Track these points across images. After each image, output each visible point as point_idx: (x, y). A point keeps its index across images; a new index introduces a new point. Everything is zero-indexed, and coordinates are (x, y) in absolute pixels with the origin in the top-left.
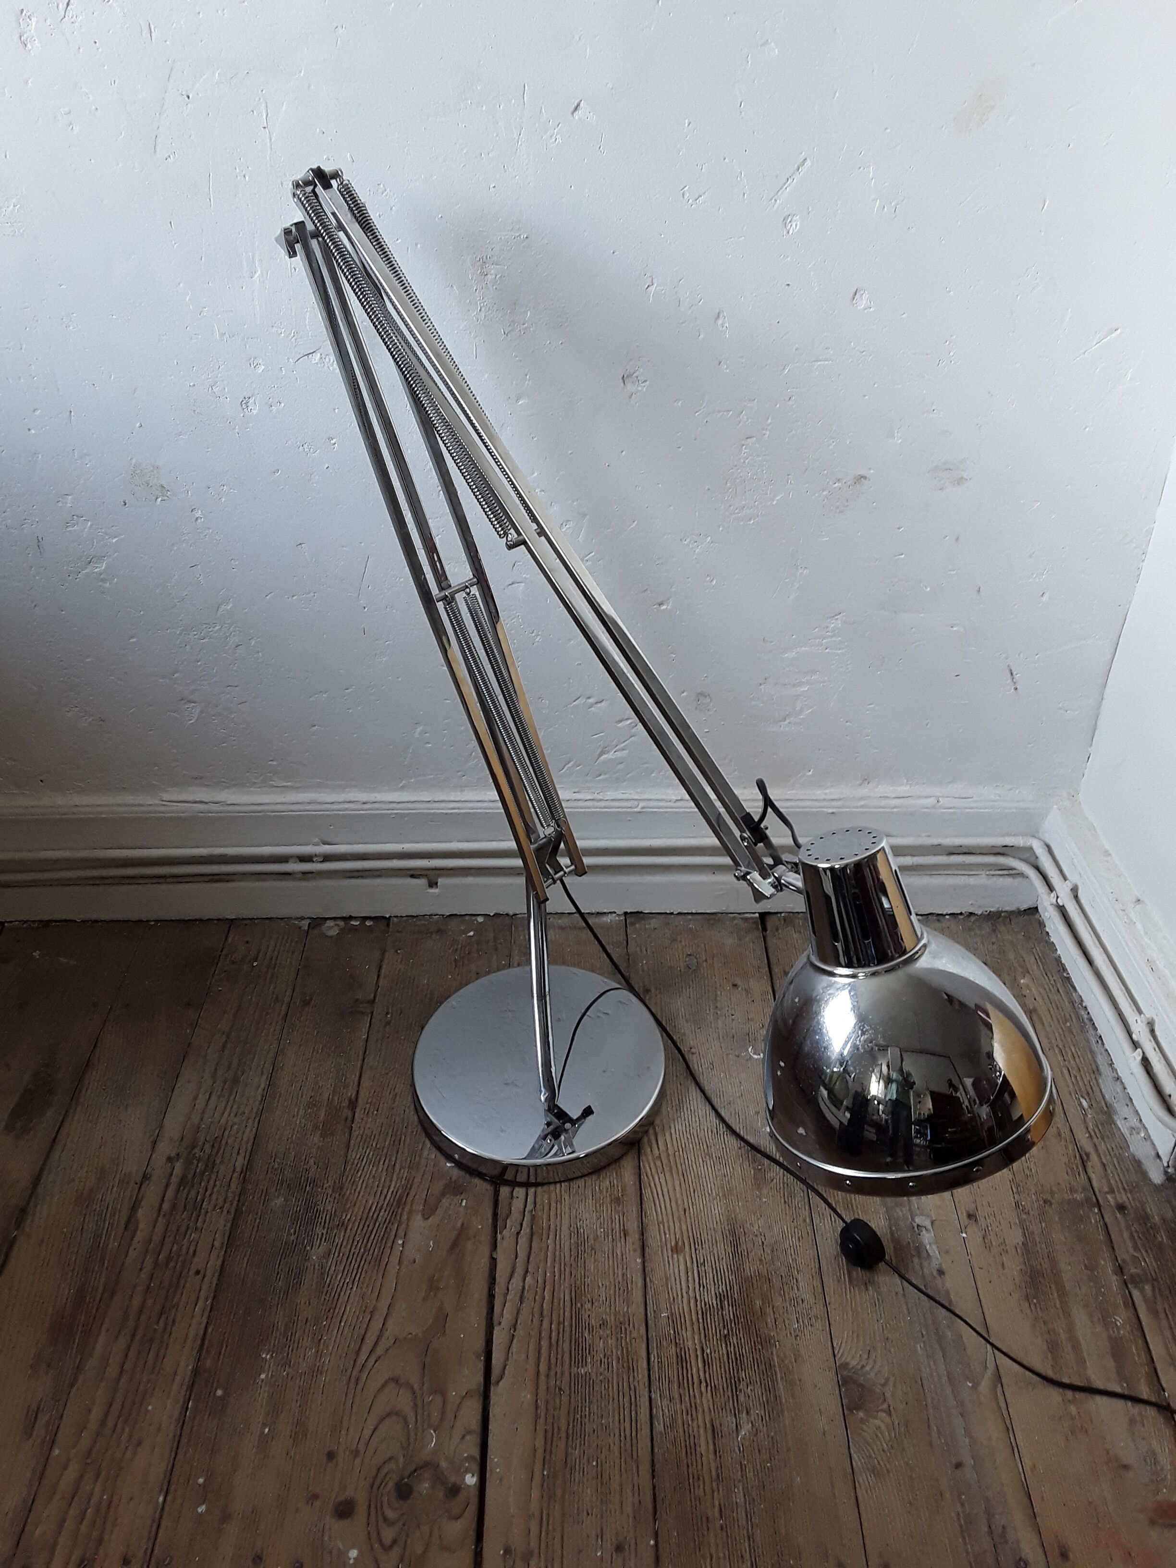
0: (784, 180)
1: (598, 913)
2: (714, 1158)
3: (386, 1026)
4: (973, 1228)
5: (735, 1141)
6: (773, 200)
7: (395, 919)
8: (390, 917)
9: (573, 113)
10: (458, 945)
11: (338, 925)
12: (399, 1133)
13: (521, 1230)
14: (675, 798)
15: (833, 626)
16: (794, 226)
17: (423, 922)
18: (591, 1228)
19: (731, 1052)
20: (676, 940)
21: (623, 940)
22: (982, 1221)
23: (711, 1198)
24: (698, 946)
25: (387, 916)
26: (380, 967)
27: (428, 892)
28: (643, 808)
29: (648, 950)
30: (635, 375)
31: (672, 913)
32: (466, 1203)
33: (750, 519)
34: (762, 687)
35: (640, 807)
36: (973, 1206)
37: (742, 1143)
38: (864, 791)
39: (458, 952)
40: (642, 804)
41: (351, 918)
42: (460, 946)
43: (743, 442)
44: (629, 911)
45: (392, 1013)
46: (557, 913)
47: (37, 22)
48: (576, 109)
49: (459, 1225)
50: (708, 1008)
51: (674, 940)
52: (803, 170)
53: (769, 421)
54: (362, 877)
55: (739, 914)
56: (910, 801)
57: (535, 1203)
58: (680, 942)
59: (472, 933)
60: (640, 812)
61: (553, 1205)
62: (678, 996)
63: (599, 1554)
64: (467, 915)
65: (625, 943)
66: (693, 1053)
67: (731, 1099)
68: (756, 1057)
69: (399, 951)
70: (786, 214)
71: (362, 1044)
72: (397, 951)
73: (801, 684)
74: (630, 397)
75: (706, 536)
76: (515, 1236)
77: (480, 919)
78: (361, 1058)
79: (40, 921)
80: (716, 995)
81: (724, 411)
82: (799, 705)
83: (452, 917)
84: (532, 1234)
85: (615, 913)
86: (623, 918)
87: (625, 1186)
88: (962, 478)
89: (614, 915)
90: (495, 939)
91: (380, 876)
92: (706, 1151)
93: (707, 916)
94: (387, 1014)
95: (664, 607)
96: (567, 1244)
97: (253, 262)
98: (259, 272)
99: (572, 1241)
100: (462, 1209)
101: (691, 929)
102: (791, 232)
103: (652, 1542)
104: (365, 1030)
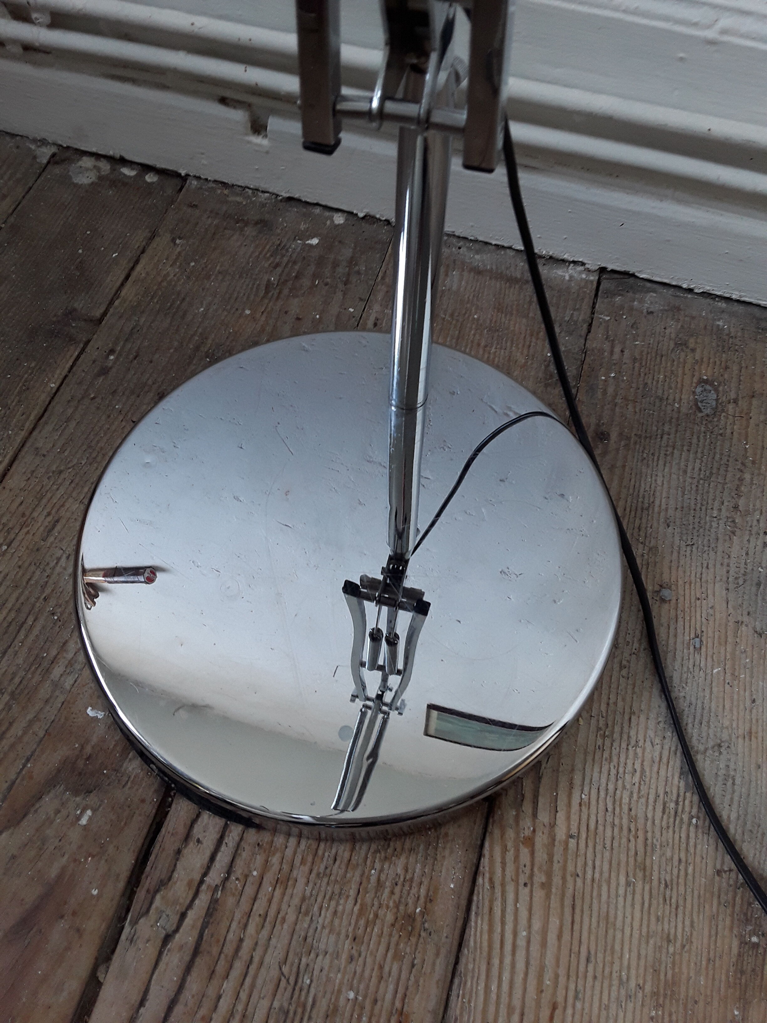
1: (551, 257)
2: (655, 883)
3: (99, 375)
5: (712, 847)
7: (195, 182)
8: (187, 175)
10: (283, 256)
11: (98, 169)
12: (26, 609)
13: (177, 930)
17: (239, 199)
18: (328, 979)
19: (746, 619)
20: (685, 344)
21: (584, 321)
23: (623, 992)
24: (727, 368)
25: (183, 173)
26: (137, 262)
27: (249, 142)
28: (724, 32)
29: (627, 352)
31: (690, 291)
32: (90, 818)
37: (728, 858)
39: (279, 270)
41: (123, 161)
42: (285, 259)
44: (610, 267)
45: (120, 354)
46: (476, 241)
49: (54, 872)
50: (716, 504)
51: (681, 344)
54: (133, 81)
57: (229, 872)
58: (693, 350)
59: (315, 241)
60: (712, 43)
61: (267, 888)
62: (661, 462)
64: (317, 204)
65: (585, 326)
66: (663, 600)
67: (725, 736)
69: (178, 241)
71: (44, 397)
72: (173, 240)
76: (159, 943)
77: (339, 219)
78: (28, 425)
80: (741, 480)
83: (292, 203)
84: (196, 952)
85: (583, 264)
86: (594, 278)
87: (436, 890)
89: (581, 268)
90: (352, 262)
91: (163, 87)
92: (639, 859)
93: (756, 310)
94: (112, 351)
96: (264, 1004)
99: (276, 1004)
100: (75, 835)
101: (720, 330)
104: (59, 373)
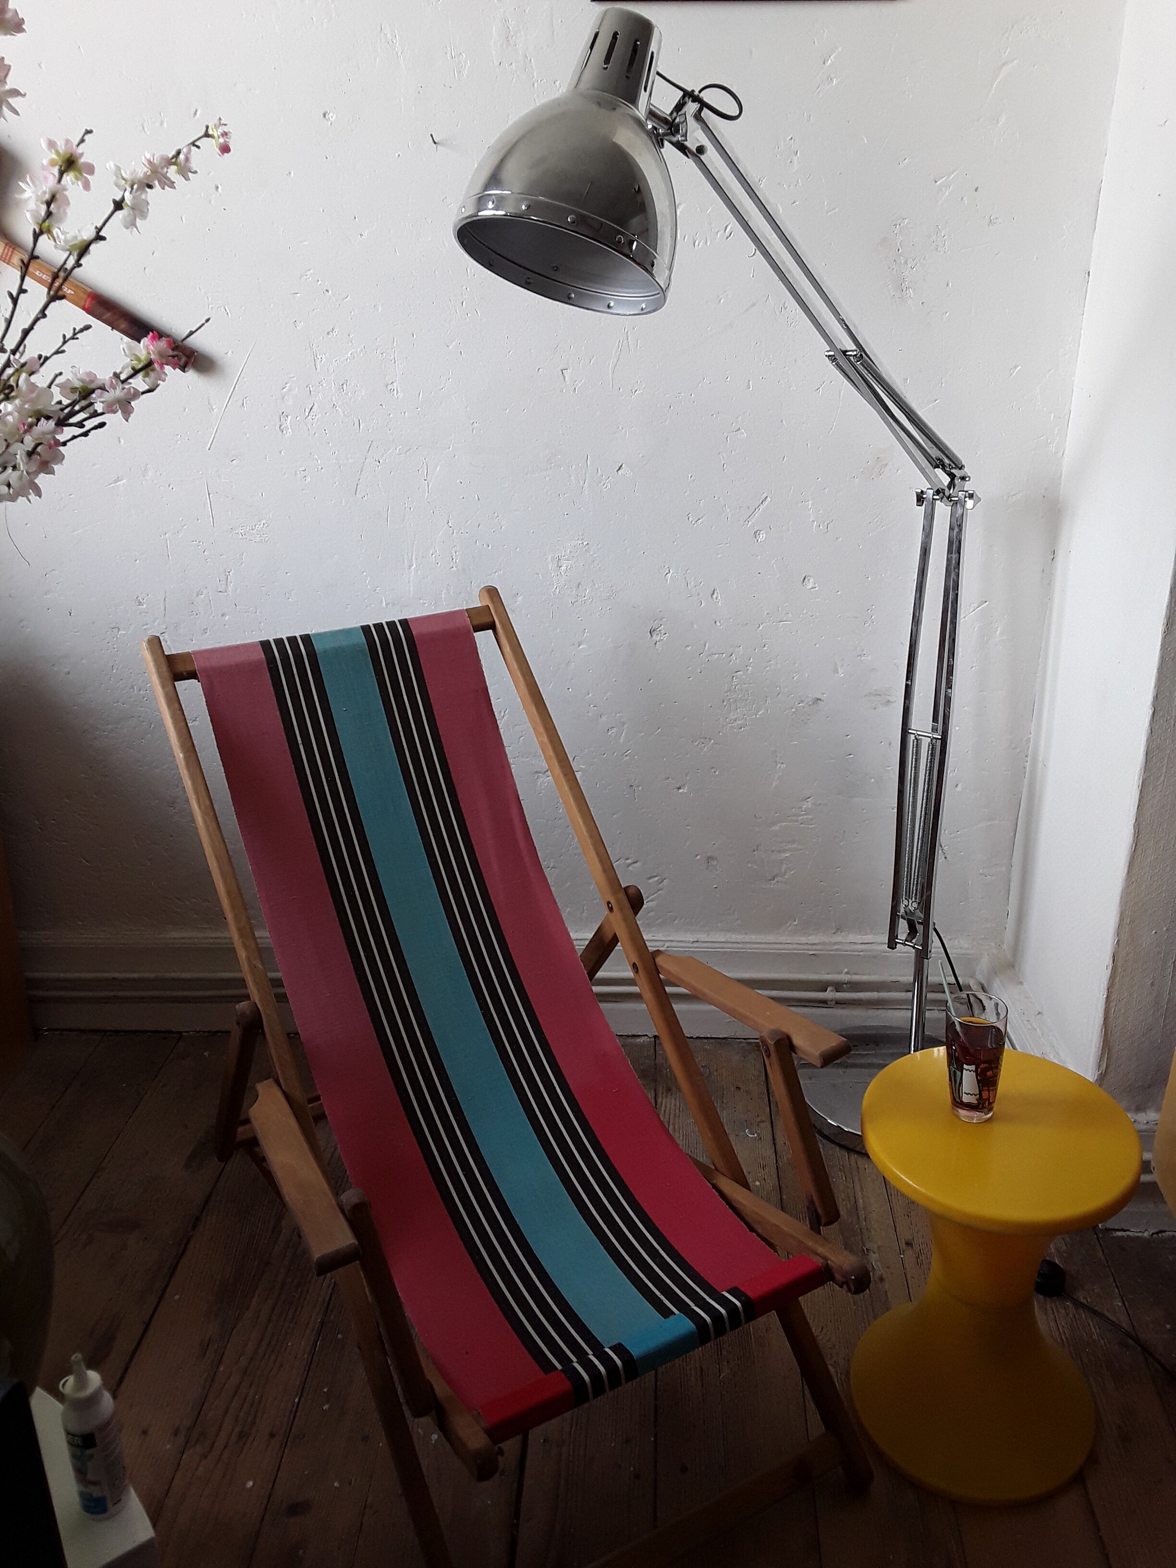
0: (754, 510)
1: (634, 1035)
4: (910, 1252)
6: (747, 522)
9: (617, 471)
14: (692, 940)
15: (805, 806)
16: (761, 537)
19: (732, 1132)
22: (916, 1247)
24: (711, 1060)
30: (658, 629)
33: (741, 728)
34: (755, 853)
35: (665, 946)
36: (911, 1238)
38: (839, 938)
40: (667, 944)
43: (734, 675)
47: (292, 419)
48: (619, 469)
52: (766, 503)
53: (751, 661)
55: (745, 1039)
56: (873, 947)
63: (613, 1445)
65: (654, 1056)
68: (751, 1136)
70: (756, 530)
73: (785, 851)
74: (655, 644)
75: (710, 739)
79: (209, 1032)
80: (723, 1094)
81: (719, 654)
82: (784, 867)
85: (647, 1035)
86: (653, 1039)
88: (888, 701)
93: (719, 1040)
95: (681, 791)
97: (412, 559)
98: (414, 566)
101: (706, 1048)
102: (759, 541)
103: (652, 1439)
